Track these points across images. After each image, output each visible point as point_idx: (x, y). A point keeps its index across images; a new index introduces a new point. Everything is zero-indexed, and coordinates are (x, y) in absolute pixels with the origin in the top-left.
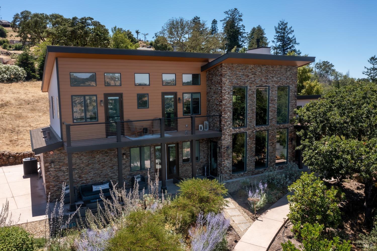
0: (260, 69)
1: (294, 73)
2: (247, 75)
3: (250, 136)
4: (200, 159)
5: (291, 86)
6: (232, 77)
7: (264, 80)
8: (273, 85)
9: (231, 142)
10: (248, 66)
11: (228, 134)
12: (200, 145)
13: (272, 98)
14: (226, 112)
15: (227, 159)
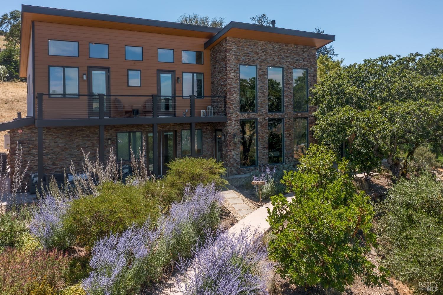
0: (272, 47)
1: (313, 54)
2: (256, 52)
3: (261, 124)
4: (203, 151)
5: (309, 69)
6: (239, 53)
7: (276, 59)
8: (288, 67)
9: (238, 129)
10: (258, 43)
11: (234, 119)
12: (203, 135)
13: (287, 81)
14: (231, 93)
15: (234, 149)
